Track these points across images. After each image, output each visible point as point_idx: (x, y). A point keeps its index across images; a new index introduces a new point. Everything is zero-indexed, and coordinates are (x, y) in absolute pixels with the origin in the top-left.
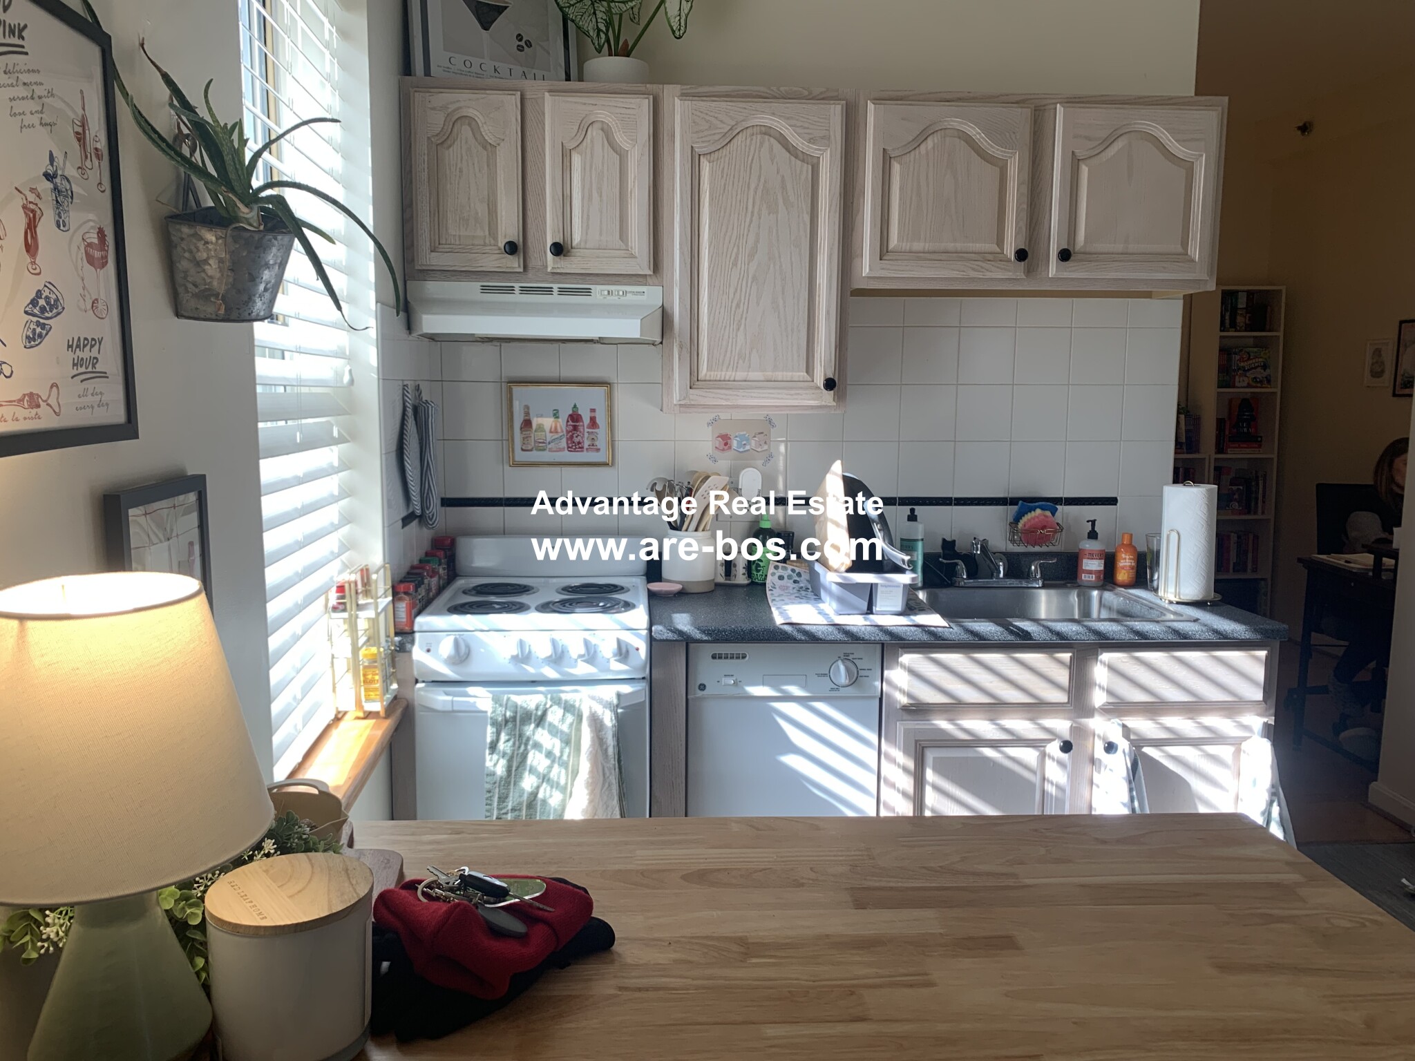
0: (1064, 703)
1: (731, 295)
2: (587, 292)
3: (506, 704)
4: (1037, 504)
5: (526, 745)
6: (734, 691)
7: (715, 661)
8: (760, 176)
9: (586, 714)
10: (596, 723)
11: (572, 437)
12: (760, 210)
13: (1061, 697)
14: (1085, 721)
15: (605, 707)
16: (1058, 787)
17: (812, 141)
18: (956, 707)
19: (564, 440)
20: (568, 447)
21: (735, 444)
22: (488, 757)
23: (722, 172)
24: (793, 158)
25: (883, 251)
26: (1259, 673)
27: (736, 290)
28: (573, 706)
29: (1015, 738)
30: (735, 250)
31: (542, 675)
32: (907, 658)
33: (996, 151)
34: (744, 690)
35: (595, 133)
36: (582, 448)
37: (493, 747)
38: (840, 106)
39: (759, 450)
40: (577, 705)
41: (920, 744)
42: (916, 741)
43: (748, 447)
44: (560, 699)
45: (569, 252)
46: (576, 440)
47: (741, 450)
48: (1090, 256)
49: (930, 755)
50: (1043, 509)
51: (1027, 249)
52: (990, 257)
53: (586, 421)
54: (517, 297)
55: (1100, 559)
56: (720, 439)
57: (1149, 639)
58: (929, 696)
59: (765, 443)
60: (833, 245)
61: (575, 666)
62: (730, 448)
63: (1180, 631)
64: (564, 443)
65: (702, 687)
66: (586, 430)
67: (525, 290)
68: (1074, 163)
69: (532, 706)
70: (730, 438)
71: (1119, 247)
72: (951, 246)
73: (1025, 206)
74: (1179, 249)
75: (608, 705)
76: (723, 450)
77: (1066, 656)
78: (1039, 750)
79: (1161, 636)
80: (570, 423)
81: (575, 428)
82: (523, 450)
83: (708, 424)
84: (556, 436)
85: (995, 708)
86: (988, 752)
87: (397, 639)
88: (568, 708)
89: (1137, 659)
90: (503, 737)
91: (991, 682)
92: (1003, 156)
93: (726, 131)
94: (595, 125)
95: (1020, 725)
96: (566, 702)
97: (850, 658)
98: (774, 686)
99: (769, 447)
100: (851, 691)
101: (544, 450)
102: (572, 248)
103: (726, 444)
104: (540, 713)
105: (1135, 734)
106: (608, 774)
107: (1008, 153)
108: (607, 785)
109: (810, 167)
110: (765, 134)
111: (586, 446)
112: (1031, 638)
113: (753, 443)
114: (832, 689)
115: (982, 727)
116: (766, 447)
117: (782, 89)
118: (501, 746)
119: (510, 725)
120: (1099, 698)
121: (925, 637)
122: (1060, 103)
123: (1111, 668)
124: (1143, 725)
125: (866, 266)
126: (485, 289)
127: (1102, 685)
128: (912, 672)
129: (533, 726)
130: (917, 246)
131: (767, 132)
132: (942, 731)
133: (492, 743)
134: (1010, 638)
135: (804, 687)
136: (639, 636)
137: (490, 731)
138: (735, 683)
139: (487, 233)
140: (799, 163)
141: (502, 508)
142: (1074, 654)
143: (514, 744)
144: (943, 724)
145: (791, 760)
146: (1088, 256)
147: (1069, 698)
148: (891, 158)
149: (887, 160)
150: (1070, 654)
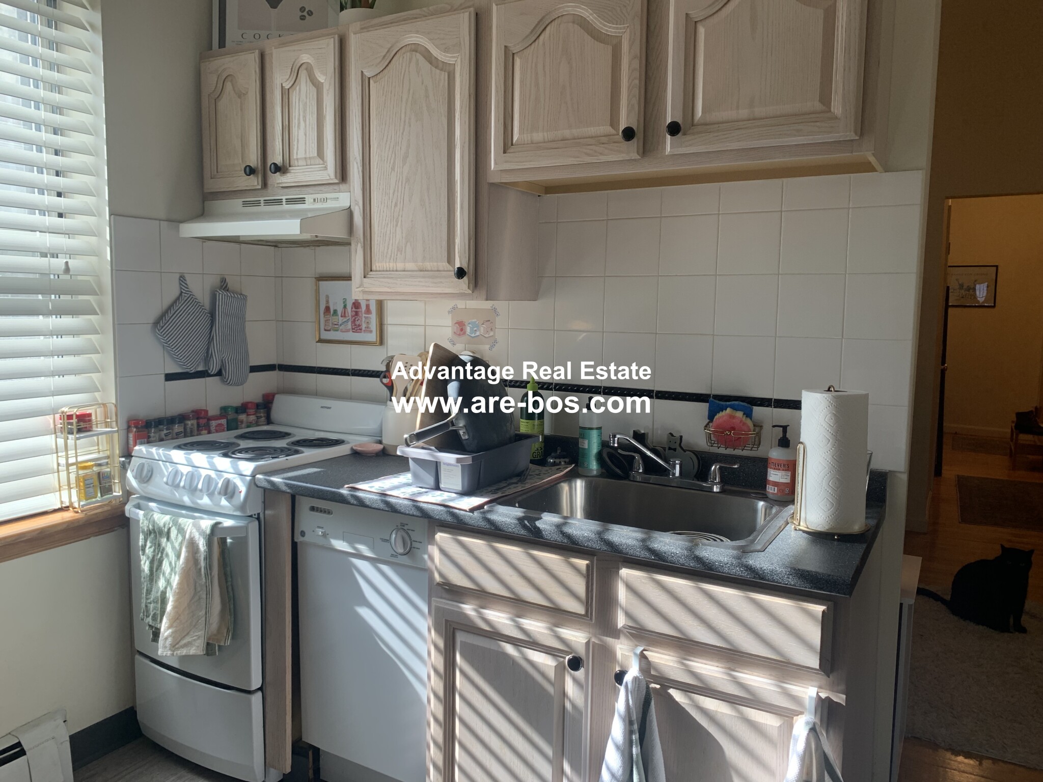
0: (580, 614)
1: (391, 195)
2: (302, 201)
3: (150, 519)
4: (728, 403)
5: (162, 553)
6: (321, 541)
7: (312, 512)
8: (409, 90)
9: (187, 536)
10: (192, 546)
11: (354, 320)
12: (410, 119)
13: (580, 609)
14: (610, 640)
15: (200, 534)
16: (574, 706)
17: (446, 50)
18: (483, 597)
19: (350, 323)
20: (353, 329)
21: (468, 330)
22: (142, 557)
23: (383, 90)
24: (434, 69)
25: (507, 145)
27: (394, 191)
28: (183, 529)
29: (531, 640)
30: (393, 155)
31: (183, 501)
32: (440, 536)
33: (608, 29)
34: (330, 542)
35: (303, 74)
36: (361, 329)
37: (144, 550)
38: (467, 14)
39: (487, 336)
40: (186, 528)
41: (450, 625)
42: (447, 621)
43: (478, 333)
44: (177, 522)
45: (287, 169)
46: (357, 323)
47: (473, 335)
48: (707, 126)
49: (460, 637)
50: (735, 408)
51: (635, 128)
52: (604, 139)
53: (364, 308)
54: (263, 208)
56: (457, 325)
57: (667, 562)
58: (458, 579)
59: (491, 330)
60: (464, 143)
61: (201, 499)
62: (465, 333)
64: (349, 325)
65: (303, 534)
66: (364, 315)
67: (268, 202)
68: (690, 27)
69: (161, 524)
70: (464, 325)
71: (744, 113)
72: (567, 133)
73: (637, 82)
74: (818, 106)
75: (202, 533)
76: (459, 335)
77: (582, 563)
78: (557, 660)
80: (354, 309)
81: (357, 314)
82: (325, 330)
83: (449, 312)
84: (345, 320)
85: (519, 605)
86: (509, 649)
87: (123, 459)
88: (181, 531)
89: (658, 583)
90: (149, 544)
91: (511, 576)
92: (616, 32)
93: (384, 54)
94: (304, 66)
95: (536, 626)
96: (180, 525)
97: (406, 528)
98: (351, 543)
99: (495, 333)
100: (405, 560)
101: (337, 330)
102: (290, 166)
103: (462, 330)
104: (166, 530)
105: (656, 670)
106: (199, 589)
107: (621, 29)
108: (197, 598)
109: (446, 74)
110: (413, 51)
111: (363, 329)
112: (542, 537)
113: (482, 329)
114: (392, 555)
115: (499, 618)
116: (492, 334)
117: (431, 8)
118: (147, 550)
119: (152, 536)
120: (621, 621)
121: (449, 519)
123: (630, 587)
124: (666, 661)
125: (494, 161)
126: (246, 204)
127: (624, 607)
128: (443, 551)
129: (165, 539)
130: (538, 136)
131: (415, 48)
132: (466, 616)
133: (142, 546)
134: (523, 532)
135: (372, 548)
136: (243, 481)
137: (141, 537)
138: (325, 535)
139: (241, 161)
140: (438, 71)
141: (315, 375)
142: (592, 562)
143: (154, 551)
144: (468, 609)
146: (708, 127)
147: (587, 611)
148: (513, 54)
149: (509, 57)
150: (587, 562)
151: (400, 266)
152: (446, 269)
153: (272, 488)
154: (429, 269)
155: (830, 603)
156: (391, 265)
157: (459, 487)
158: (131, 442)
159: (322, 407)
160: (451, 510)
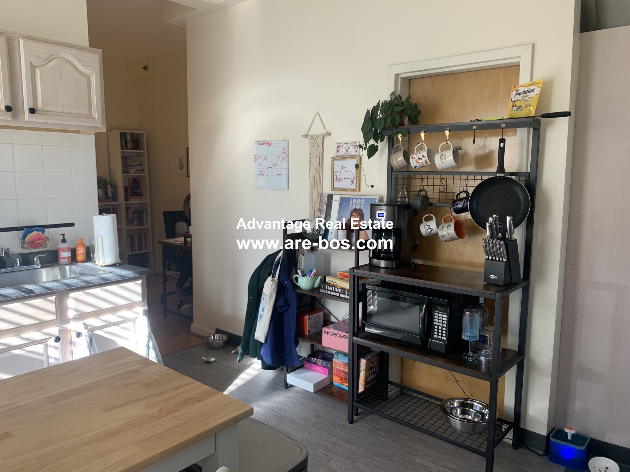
0: (54, 320)
4: (34, 229)
13: (53, 317)
14: (65, 325)
16: (55, 359)
26: (139, 290)
29: (30, 341)
50: (37, 230)
51: (11, 106)
55: (68, 251)
57: (91, 284)
63: (105, 278)
68: (32, 68)
71: (60, 109)
73: (8, 85)
74: (88, 113)
77: (53, 298)
78: (44, 344)
79: (97, 281)
85: (18, 329)
89: (87, 293)
91: (15, 317)
95: (33, 335)
105: (90, 326)
112: (34, 293)
115: (12, 340)
120: (71, 314)
122: (21, 38)
123: (76, 299)
124: (94, 322)
127: (72, 308)
134: (23, 294)
142: (57, 296)
146: (44, 112)
147: (56, 317)
150: (55, 297)
155: (142, 279)
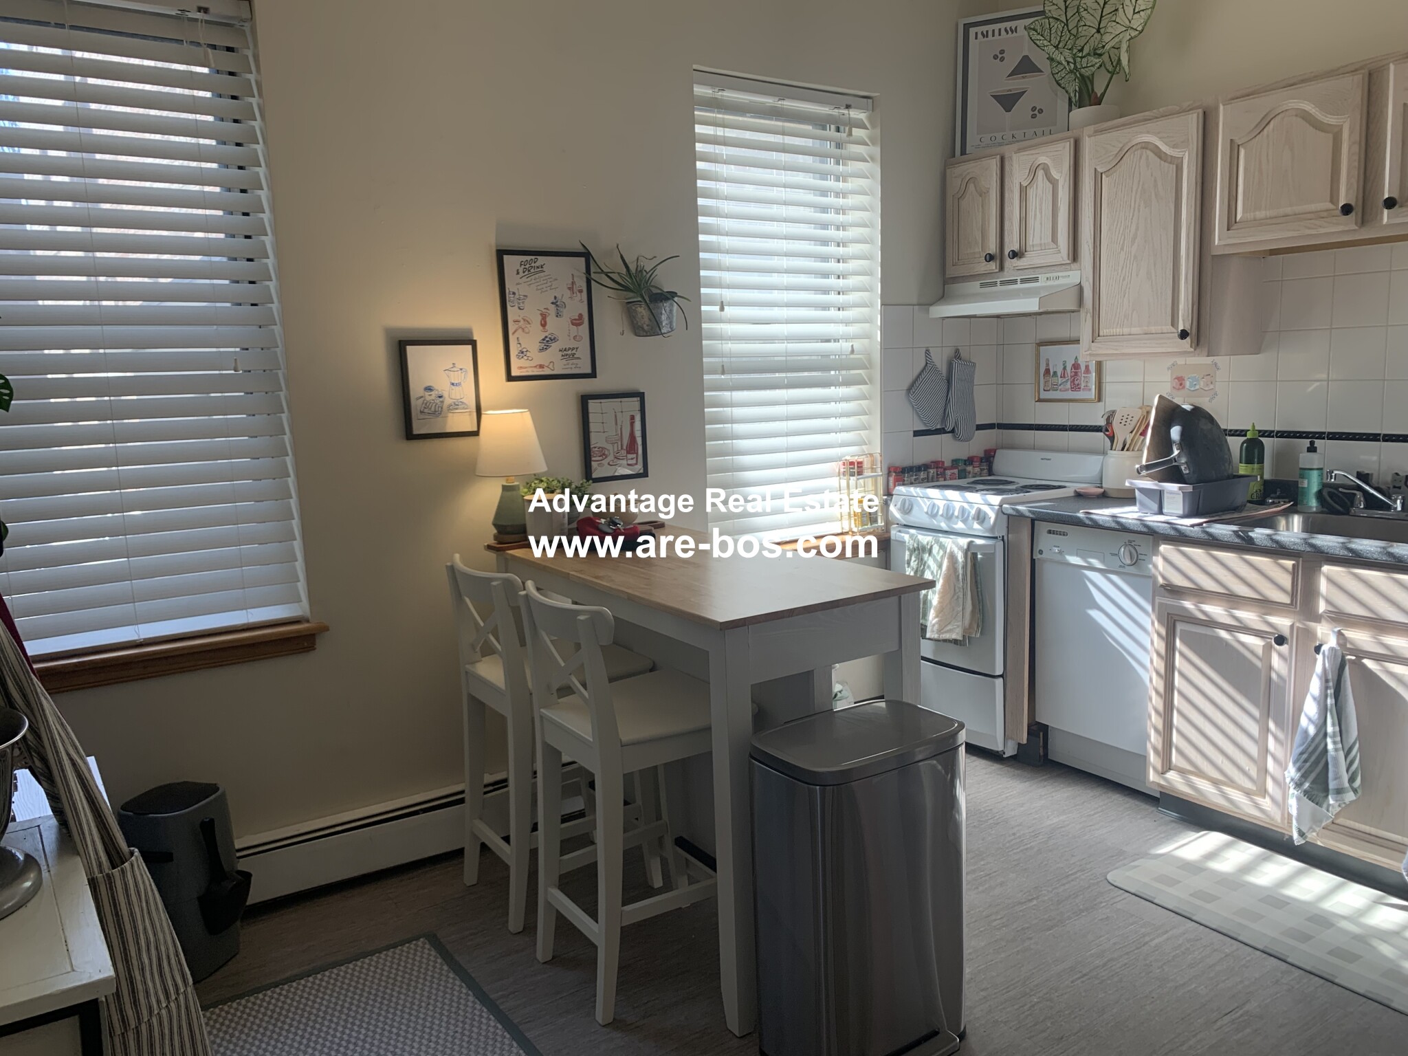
0: (1286, 604)
1: (1120, 271)
2: (1036, 280)
5: (924, 566)
6: (1058, 558)
7: (1050, 535)
8: (1139, 181)
9: (948, 551)
10: (952, 558)
11: (1074, 380)
12: (1139, 206)
13: (1287, 600)
14: (1312, 624)
15: (959, 549)
16: (1279, 675)
17: (1175, 146)
18: (1200, 594)
19: (1069, 382)
20: (1071, 388)
21: (1187, 384)
22: (907, 569)
23: (1115, 183)
24: (1162, 162)
25: (1231, 222)
27: (1123, 268)
28: (944, 546)
29: (1242, 626)
30: (1123, 237)
31: (940, 527)
32: (1163, 548)
33: (1331, 120)
34: (1065, 558)
35: (1040, 173)
36: (1080, 388)
37: (909, 563)
38: (1195, 115)
39: (1206, 389)
40: (946, 545)
41: (1172, 618)
42: (1168, 614)
43: (1197, 387)
44: (939, 540)
45: (1023, 254)
46: (1076, 382)
47: (1192, 389)
49: (1180, 627)
51: (1354, 203)
52: (1325, 214)
53: (1083, 368)
54: (999, 288)
56: (1176, 380)
57: (1363, 558)
58: (1179, 581)
59: (1212, 383)
60: (1190, 223)
61: (956, 524)
62: (1184, 387)
63: (1395, 554)
64: (1068, 385)
65: (1041, 552)
66: (1083, 375)
67: (1003, 283)
69: (925, 543)
70: (1184, 380)
72: (1288, 210)
75: (960, 548)
76: (1179, 389)
77: (1289, 563)
78: (1265, 641)
79: (1375, 556)
80: (1073, 370)
81: (1076, 374)
82: (1044, 390)
83: (1168, 369)
84: (1064, 380)
85: (1232, 599)
86: (1223, 634)
87: (885, 497)
88: (942, 547)
89: (1356, 575)
90: (913, 559)
92: (1337, 122)
93: (1116, 152)
94: (1040, 167)
95: (1248, 616)
96: (941, 542)
97: (1133, 544)
98: (1084, 558)
99: (1215, 386)
100: (1132, 570)
101: (1057, 390)
102: (1026, 251)
103: (1181, 384)
104: (929, 547)
105: (1351, 643)
106: (957, 591)
107: (1341, 119)
108: (956, 597)
109: (1175, 166)
110: (1143, 148)
111: (1082, 387)
112: (1254, 543)
113: (1202, 383)
114: (1120, 566)
115: (1216, 611)
116: (1212, 387)
117: (1161, 110)
118: (912, 564)
119: (917, 552)
120: (1322, 607)
121: (1172, 533)
122: (1393, 62)
123: (1330, 580)
124: (1361, 637)
125: (1218, 237)
126: (982, 285)
127: (1325, 596)
128: (1166, 559)
129: (927, 555)
130: (1260, 214)
131: (1146, 146)
132: (1185, 609)
133: (908, 560)
134: (1237, 540)
135: (1103, 562)
136: (992, 509)
137: (907, 553)
138: (1060, 552)
139: (981, 250)
140: (1166, 164)
141: (1033, 431)
142: (1298, 562)
143: (918, 564)
144: (1188, 604)
145: (1094, 614)
147: (1292, 601)
148: (1239, 146)
149: (1234, 148)
150: (1293, 562)
151: (1126, 331)
152: (1169, 331)
153: (1017, 514)
154: (1153, 332)
156: (1118, 330)
157: (1181, 512)
158: (891, 484)
159: (1042, 459)
160: (1174, 526)
